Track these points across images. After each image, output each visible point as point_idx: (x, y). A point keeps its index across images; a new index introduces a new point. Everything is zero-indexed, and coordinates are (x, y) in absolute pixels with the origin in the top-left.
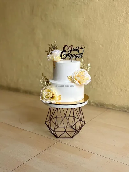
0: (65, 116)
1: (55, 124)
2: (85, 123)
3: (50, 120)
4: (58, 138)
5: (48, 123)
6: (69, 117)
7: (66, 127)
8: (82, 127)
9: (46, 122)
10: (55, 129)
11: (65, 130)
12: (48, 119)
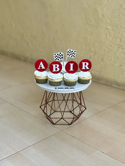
0: (64, 99)
1: (51, 107)
2: (86, 108)
3: (47, 103)
4: (55, 124)
5: (43, 107)
6: (67, 100)
7: (64, 112)
8: (82, 113)
9: (41, 106)
10: (51, 114)
11: (62, 116)
12: (44, 103)
